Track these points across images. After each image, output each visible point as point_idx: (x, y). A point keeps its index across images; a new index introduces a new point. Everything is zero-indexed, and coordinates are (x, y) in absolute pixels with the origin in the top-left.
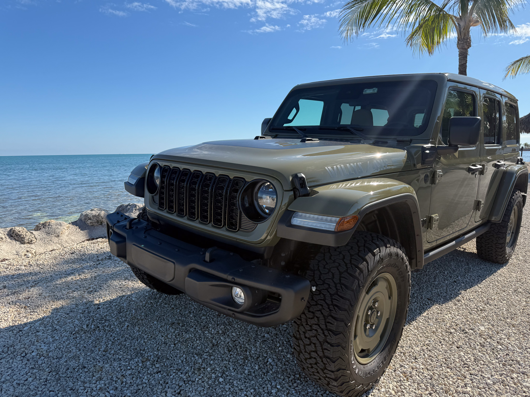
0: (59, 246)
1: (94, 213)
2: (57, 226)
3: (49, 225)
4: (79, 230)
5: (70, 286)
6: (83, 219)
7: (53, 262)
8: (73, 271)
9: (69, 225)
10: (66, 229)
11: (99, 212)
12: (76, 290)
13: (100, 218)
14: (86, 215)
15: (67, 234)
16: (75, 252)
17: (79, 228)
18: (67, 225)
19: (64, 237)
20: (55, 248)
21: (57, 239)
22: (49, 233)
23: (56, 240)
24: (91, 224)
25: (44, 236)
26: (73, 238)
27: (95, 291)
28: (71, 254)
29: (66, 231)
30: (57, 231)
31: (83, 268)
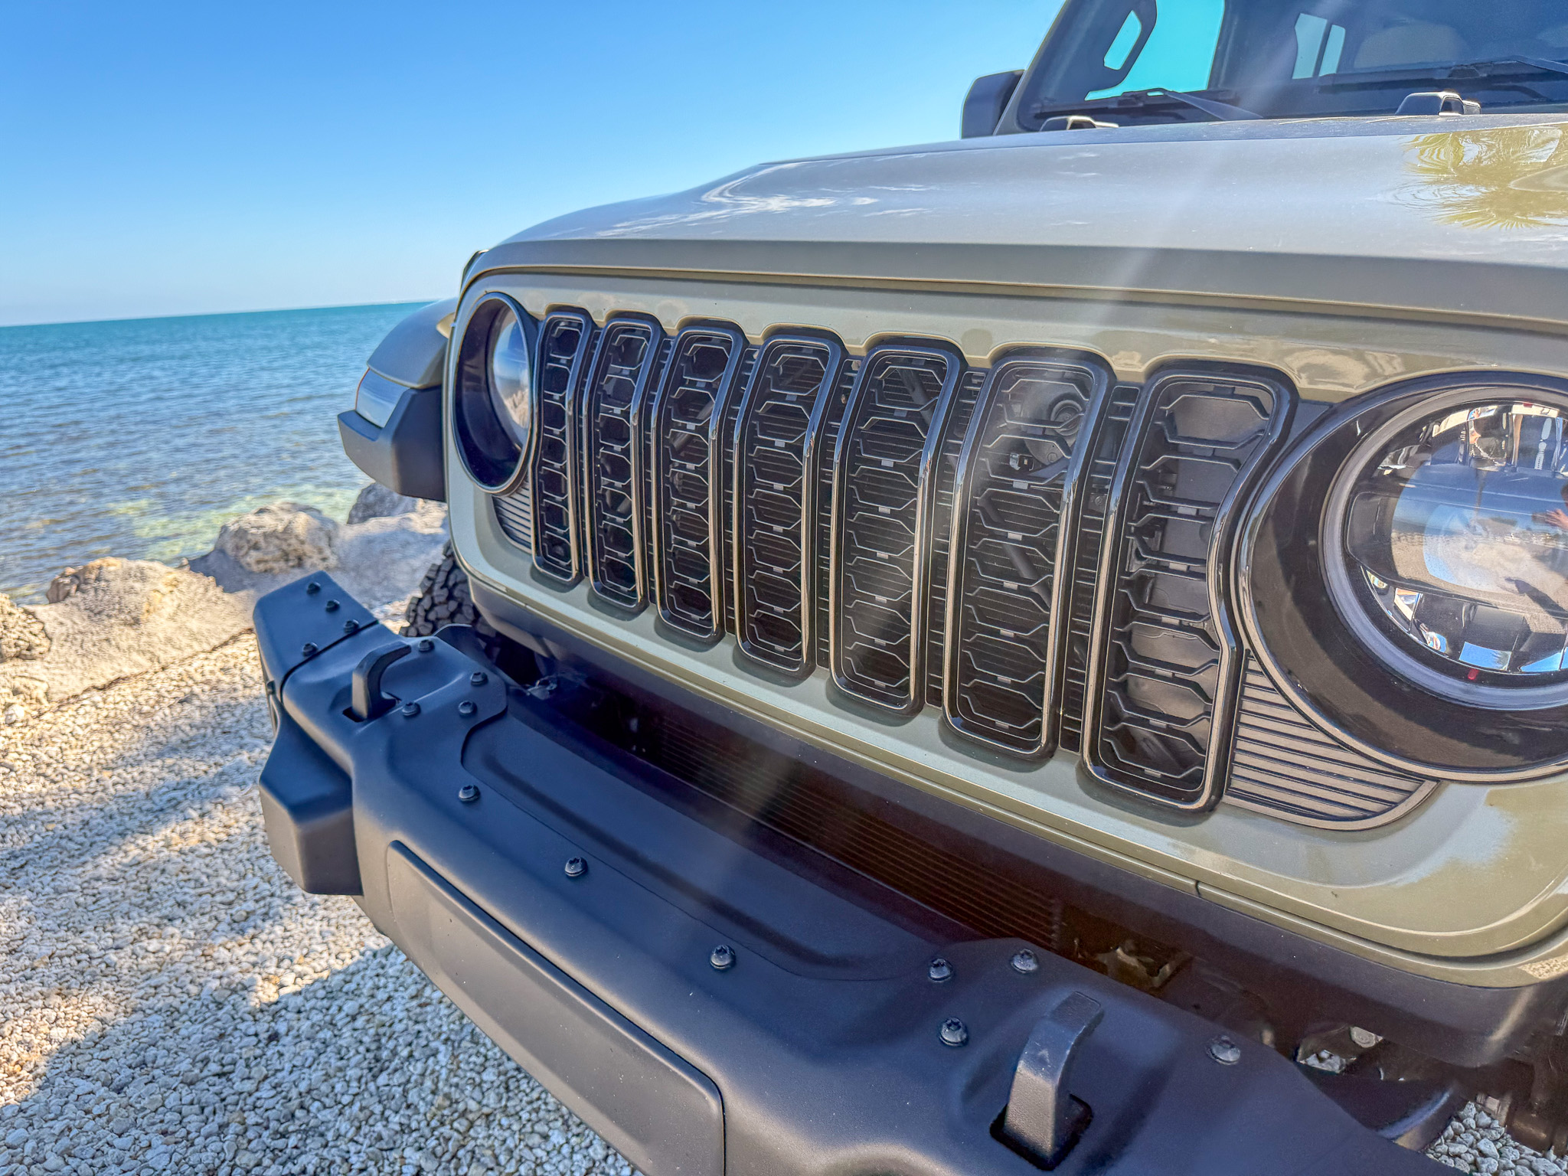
0: (143, 660)
1: (267, 520)
2: (131, 582)
3: (98, 579)
4: (219, 590)
5: (155, 887)
6: (229, 547)
7: (101, 747)
8: (178, 794)
9: (177, 574)
10: (165, 589)
11: (287, 517)
12: (180, 912)
13: (293, 541)
14: (241, 533)
15: (169, 610)
16: (193, 694)
17: (218, 584)
18: (171, 577)
19: (159, 625)
20: (127, 671)
21: (133, 633)
22: (100, 613)
23: (126, 636)
24: (262, 567)
25: (82, 625)
26: (194, 624)
27: (265, 916)
28: (181, 702)
29: (167, 599)
30: (131, 600)
31: (223, 777)
